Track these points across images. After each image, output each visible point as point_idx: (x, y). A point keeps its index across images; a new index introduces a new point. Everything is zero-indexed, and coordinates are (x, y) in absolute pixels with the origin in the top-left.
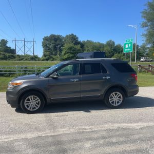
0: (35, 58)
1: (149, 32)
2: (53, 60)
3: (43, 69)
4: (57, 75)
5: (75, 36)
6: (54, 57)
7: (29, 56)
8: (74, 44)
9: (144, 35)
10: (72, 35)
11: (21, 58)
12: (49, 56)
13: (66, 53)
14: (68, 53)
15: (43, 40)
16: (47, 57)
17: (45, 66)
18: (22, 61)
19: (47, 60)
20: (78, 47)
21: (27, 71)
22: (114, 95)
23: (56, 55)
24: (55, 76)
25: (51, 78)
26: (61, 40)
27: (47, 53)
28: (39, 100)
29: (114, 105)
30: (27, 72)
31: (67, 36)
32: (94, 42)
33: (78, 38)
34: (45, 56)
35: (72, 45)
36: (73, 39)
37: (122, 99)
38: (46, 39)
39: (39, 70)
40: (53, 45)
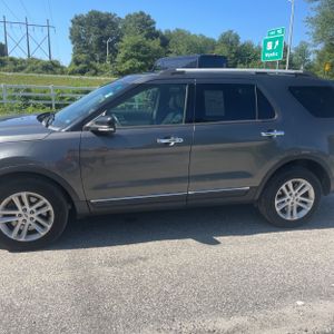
0: (52, 67)
1: (323, 14)
2: (95, 74)
3: (72, 95)
4: (111, 124)
5: (149, 17)
6: (98, 65)
7: (39, 61)
8: (147, 37)
9: (309, 20)
10: (142, 14)
11: (19, 66)
12: (87, 62)
13: (127, 58)
14: (132, 57)
15: (71, 25)
16: (81, 66)
17: (75, 89)
18: (22, 74)
19: (82, 72)
20: (155, 44)
21: (30, 98)
22: (291, 187)
23: (102, 61)
24: (105, 128)
25: (89, 133)
26: (114, 26)
27: (83, 57)
28: (50, 208)
29: (289, 218)
30: (31, 101)
31: (129, 17)
32: (192, 33)
33: (154, 23)
34: (77, 62)
35: (140, 38)
36: (144, 23)
37: (311, 201)
38: (78, 22)
39: (63, 98)
40: (97, 37)
